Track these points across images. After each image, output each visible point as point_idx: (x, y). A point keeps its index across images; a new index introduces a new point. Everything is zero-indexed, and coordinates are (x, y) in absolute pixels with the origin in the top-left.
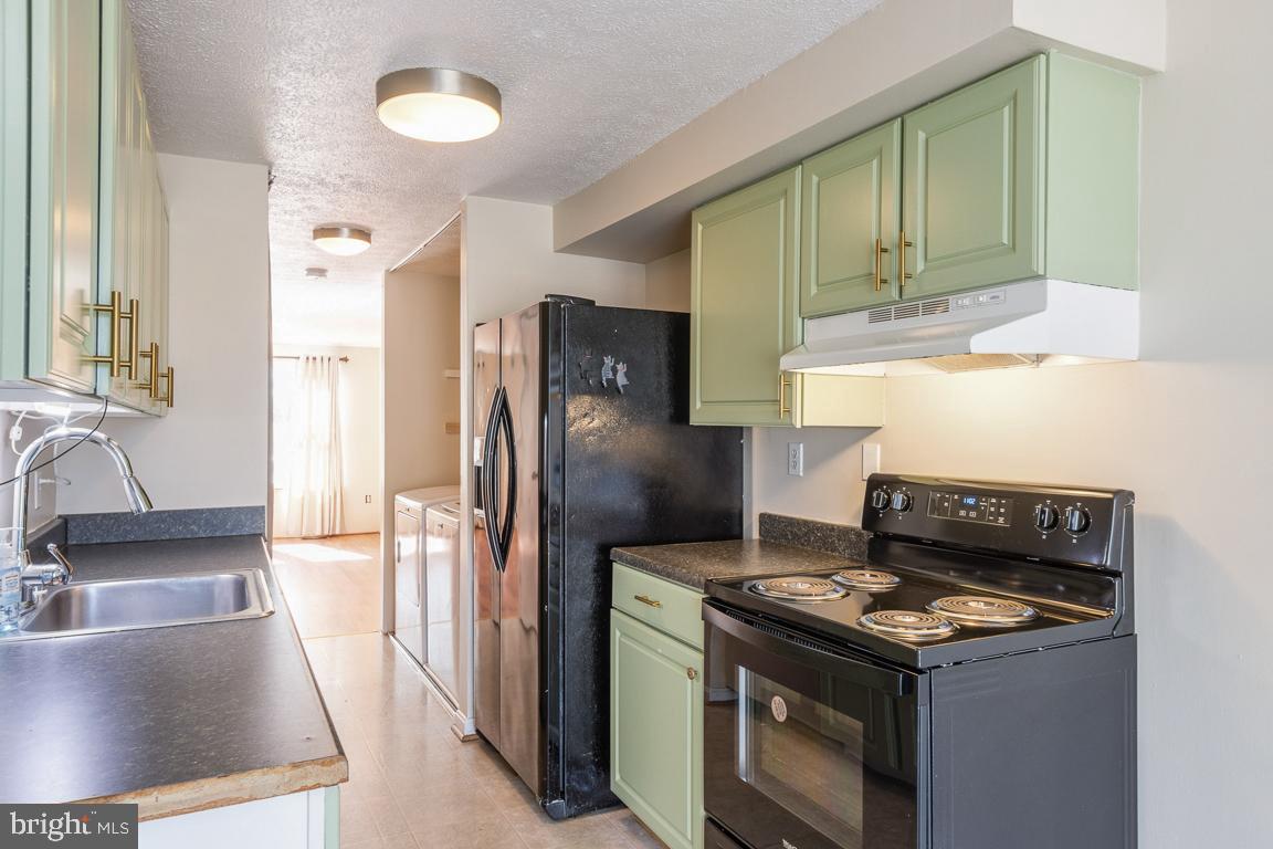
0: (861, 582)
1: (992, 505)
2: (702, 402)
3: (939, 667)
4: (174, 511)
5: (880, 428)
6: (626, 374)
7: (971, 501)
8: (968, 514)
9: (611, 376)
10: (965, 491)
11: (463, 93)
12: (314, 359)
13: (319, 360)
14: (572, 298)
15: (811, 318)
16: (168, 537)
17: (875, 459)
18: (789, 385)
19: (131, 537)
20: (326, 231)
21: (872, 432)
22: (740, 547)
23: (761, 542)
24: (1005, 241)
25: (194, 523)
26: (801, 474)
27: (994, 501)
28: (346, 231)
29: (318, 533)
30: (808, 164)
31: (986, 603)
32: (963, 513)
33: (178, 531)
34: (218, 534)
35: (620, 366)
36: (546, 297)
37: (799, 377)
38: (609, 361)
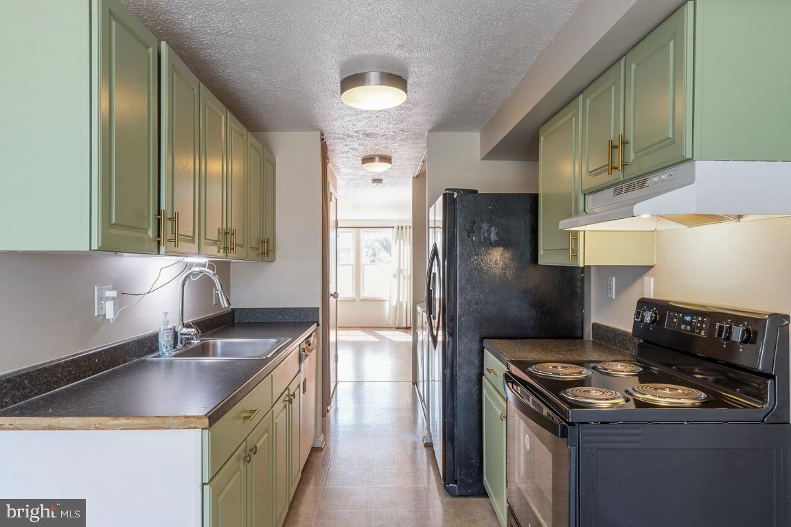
0: (614, 371)
1: (699, 322)
2: (544, 250)
3: (587, 423)
4: (279, 308)
5: (652, 267)
6: (497, 234)
7: (688, 318)
8: (686, 327)
9: (486, 235)
10: (686, 312)
11: (381, 84)
12: (402, 227)
13: (404, 227)
14: (461, 189)
15: (589, 194)
16: (275, 321)
17: (650, 288)
18: (576, 240)
19: (260, 320)
20: (367, 160)
21: (649, 270)
22: (583, 345)
23: (593, 342)
24: (671, 136)
25: (287, 314)
26: (614, 298)
27: (700, 319)
28: (377, 158)
29: (404, 325)
30: (585, 92)
31: (671, 389)
32: (683, 327)
33: (279, 318)
34: (297, 321)
35: (493, 229)
36: (446, 190)
37: (582, 233)
38: (485, 226)
